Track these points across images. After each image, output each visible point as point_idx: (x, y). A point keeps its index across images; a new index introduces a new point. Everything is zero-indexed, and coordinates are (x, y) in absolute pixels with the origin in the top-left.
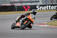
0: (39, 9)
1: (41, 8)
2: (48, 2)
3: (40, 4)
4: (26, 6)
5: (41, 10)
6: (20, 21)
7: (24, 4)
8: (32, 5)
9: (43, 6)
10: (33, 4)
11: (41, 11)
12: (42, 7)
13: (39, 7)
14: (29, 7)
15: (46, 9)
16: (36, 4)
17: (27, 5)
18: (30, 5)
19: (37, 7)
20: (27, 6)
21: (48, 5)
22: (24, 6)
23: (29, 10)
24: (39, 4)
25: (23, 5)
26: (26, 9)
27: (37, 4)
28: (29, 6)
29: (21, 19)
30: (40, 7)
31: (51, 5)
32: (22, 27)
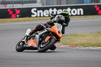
0: (35, 15)
1: (40, 13)
2: (51, 2)
3: (37, 6)
4: (13, 10)
5: (40, 16)
6: (35, 36)
7: (9, 6)
8: (24, 7)
9: (43, 9)
10: (26, 6)
11: (40, 18)
12: (41, 11)
13: (36, 11)
14: (18, 12)
15: (48, 15)
16: (30, 7)
17: (14, 7)
18: (19, 7)
19: (33, 11)
20: (15, 9)
21: (53, 8)
22: (9, 10)
23: (18, 16)
24: (35, 7)
25: (8, 8)
26: (13, 15)
27: (32, 7)
28: (18, 9)
29: (37, 34)
30: (38, 12)
31: (58, 8)
32: (41, 48)
